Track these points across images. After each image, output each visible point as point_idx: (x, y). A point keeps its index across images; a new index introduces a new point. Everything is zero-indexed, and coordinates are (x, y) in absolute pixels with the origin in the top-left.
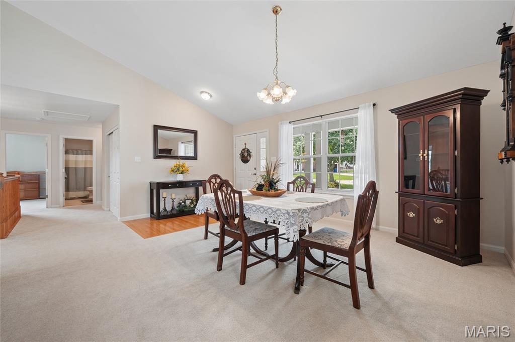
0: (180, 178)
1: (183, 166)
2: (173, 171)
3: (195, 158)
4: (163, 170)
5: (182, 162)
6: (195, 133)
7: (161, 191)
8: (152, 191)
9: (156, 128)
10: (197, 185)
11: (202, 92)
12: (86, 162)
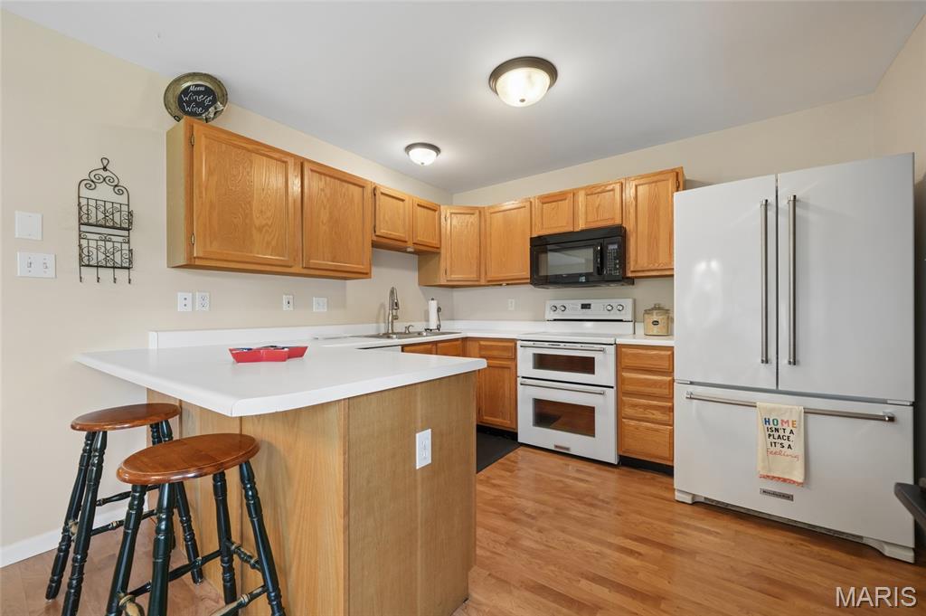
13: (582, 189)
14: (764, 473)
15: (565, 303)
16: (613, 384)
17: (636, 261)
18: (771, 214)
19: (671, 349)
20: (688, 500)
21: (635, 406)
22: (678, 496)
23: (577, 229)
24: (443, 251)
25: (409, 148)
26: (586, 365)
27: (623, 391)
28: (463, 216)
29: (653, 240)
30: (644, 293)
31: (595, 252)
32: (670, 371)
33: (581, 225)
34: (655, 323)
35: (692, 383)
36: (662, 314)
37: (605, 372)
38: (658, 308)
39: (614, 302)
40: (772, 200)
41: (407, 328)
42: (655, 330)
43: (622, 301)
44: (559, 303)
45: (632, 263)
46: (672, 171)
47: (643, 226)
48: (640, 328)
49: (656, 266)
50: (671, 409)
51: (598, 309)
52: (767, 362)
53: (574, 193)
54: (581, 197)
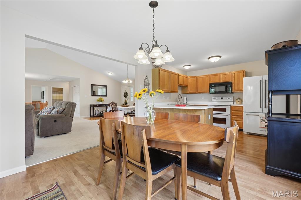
0: (101, 103)
1: (102, 99)
2: (98, 101)
3: (106, 96)
4: (94, 101)
5: (101, 97)
6: (106, 86)
7: (94, 108)
8: (91, 108)
9: (92, 85)
10: (107, 106)
11: (109, 73)
12: (56, 96)
13: (222, 73)
14: (260, 126)
15: (217, 97)
16: (230, 113)
17: (234, 88)
18: (262, 82)
19: (243, 106)
20: (246, 133)
21: (235, 118)
22: (244, 133)
23: (220, 82)
24: (188, 86)
25: (184, 66)
26: (224, 110)
27: (232, 114)
28: (193, 78)
29: (238, 84)
30: (236, 95)
31: (225, 87)
32: (242, 111)
33: (222, 81)
34: (239, 102)
35: (247, 112)
36: (241, 100)
37: (228, 111)
38: (239, 98)
39: (229, 97)
40: (262, 80)
41: (181, 103)
42: (239, 103)
43: (231, 97)
44: (215, 97)
45: (234, 89)
46: (243, 71)
47: (236, 82)
48: (235, 103)
49: (239, 90)
50: (243, 118)
51: (225, 99)
52: (261, 108)
53: (220, 74)
54: (222, 75)
